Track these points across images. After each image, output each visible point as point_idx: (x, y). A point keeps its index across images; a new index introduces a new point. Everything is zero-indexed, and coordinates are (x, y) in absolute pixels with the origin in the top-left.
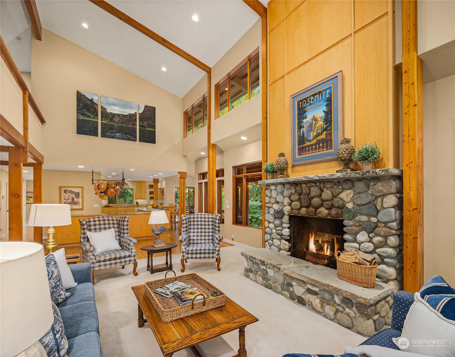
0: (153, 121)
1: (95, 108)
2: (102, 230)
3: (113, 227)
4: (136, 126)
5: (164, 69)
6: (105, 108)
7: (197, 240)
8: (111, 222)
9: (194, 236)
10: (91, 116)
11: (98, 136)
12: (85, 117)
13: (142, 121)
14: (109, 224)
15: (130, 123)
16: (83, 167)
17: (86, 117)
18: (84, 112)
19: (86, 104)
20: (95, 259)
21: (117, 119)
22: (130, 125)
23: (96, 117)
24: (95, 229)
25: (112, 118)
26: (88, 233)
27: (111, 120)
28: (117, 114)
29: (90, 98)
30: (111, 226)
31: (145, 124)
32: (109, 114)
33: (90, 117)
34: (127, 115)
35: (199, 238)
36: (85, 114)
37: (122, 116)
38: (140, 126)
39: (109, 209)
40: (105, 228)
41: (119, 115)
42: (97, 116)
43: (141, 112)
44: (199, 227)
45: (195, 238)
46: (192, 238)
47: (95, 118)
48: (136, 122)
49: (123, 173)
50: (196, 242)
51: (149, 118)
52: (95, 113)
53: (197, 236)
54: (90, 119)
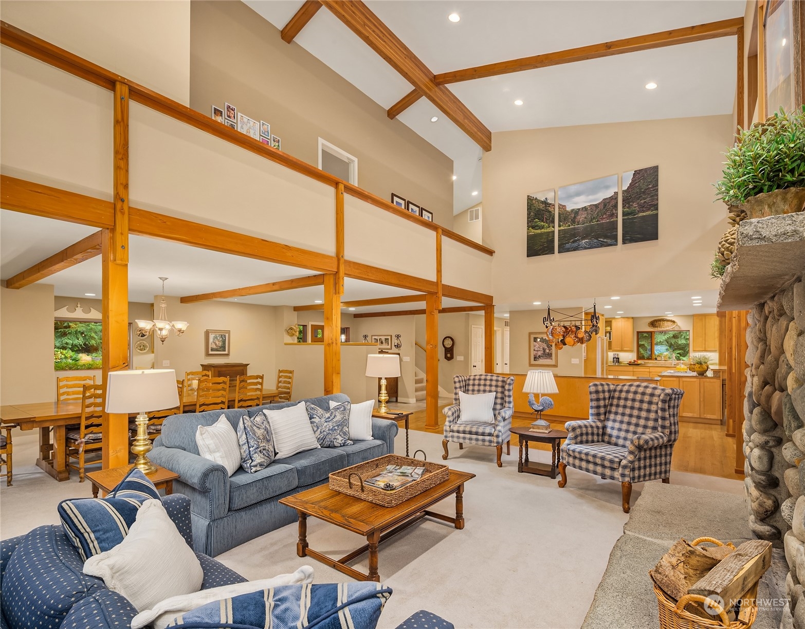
0: (652, 196)
1: (550, 212)
2: (481, 392)
3: (495, 391)
4: (617, 218)
5: (651, 86)
6: (565, 206)
7: (618, 437)
8: (494, 383)
9: (613, 428)
10: (544, 225)
11: (554, 253)
12: (536, 229)
13: (629, 203)
14: (491, 386)
15: (604, 216)
16: (540, 303)
17: (538, 229)
18: (536, 222)
19: (538, 211)
20: (450, 427)
21: (581, 217)
22: (604, 218)
23: (551, 225)
24: (473, 390)
25: (575, 217)
26: (461, 394)
27: (573, 221)
28: (583, 208)
29: (543, 199)
30: (493, 388)
31: (635, 207)
32: (569, 213)
33: (543, 227)
34: (599, 204)
35: (622, 434)
36: (537, 226)
37: (591, 209)
38: (624, 214)
39: (635, 370)
40: (485, 391)
41: (585, 209)
42: (553, 222)
43: (625, 188)
44: (628, 411)
45: (615, 433)
46: (609, 431)
47: (549, 227)
48: (617, 210)
49: (595, 306)
50: (614, 442)
51: (644, 192)
52: (549, 219)
53: (620, 430)
54: (543, 230)
